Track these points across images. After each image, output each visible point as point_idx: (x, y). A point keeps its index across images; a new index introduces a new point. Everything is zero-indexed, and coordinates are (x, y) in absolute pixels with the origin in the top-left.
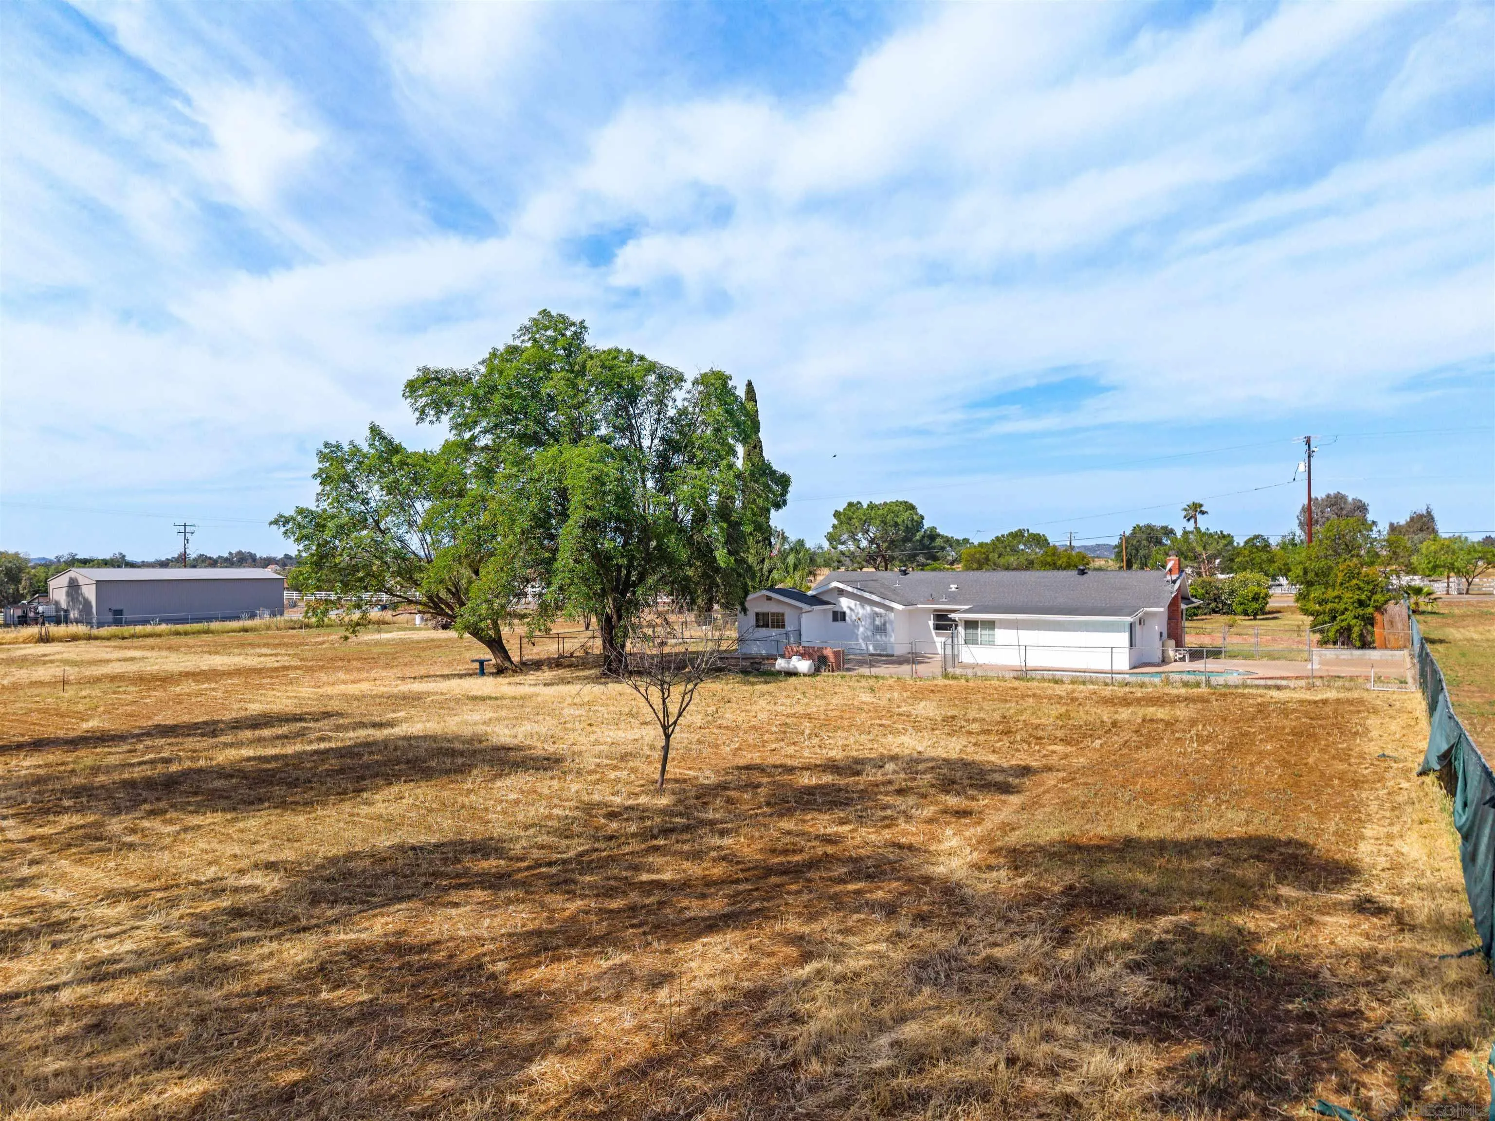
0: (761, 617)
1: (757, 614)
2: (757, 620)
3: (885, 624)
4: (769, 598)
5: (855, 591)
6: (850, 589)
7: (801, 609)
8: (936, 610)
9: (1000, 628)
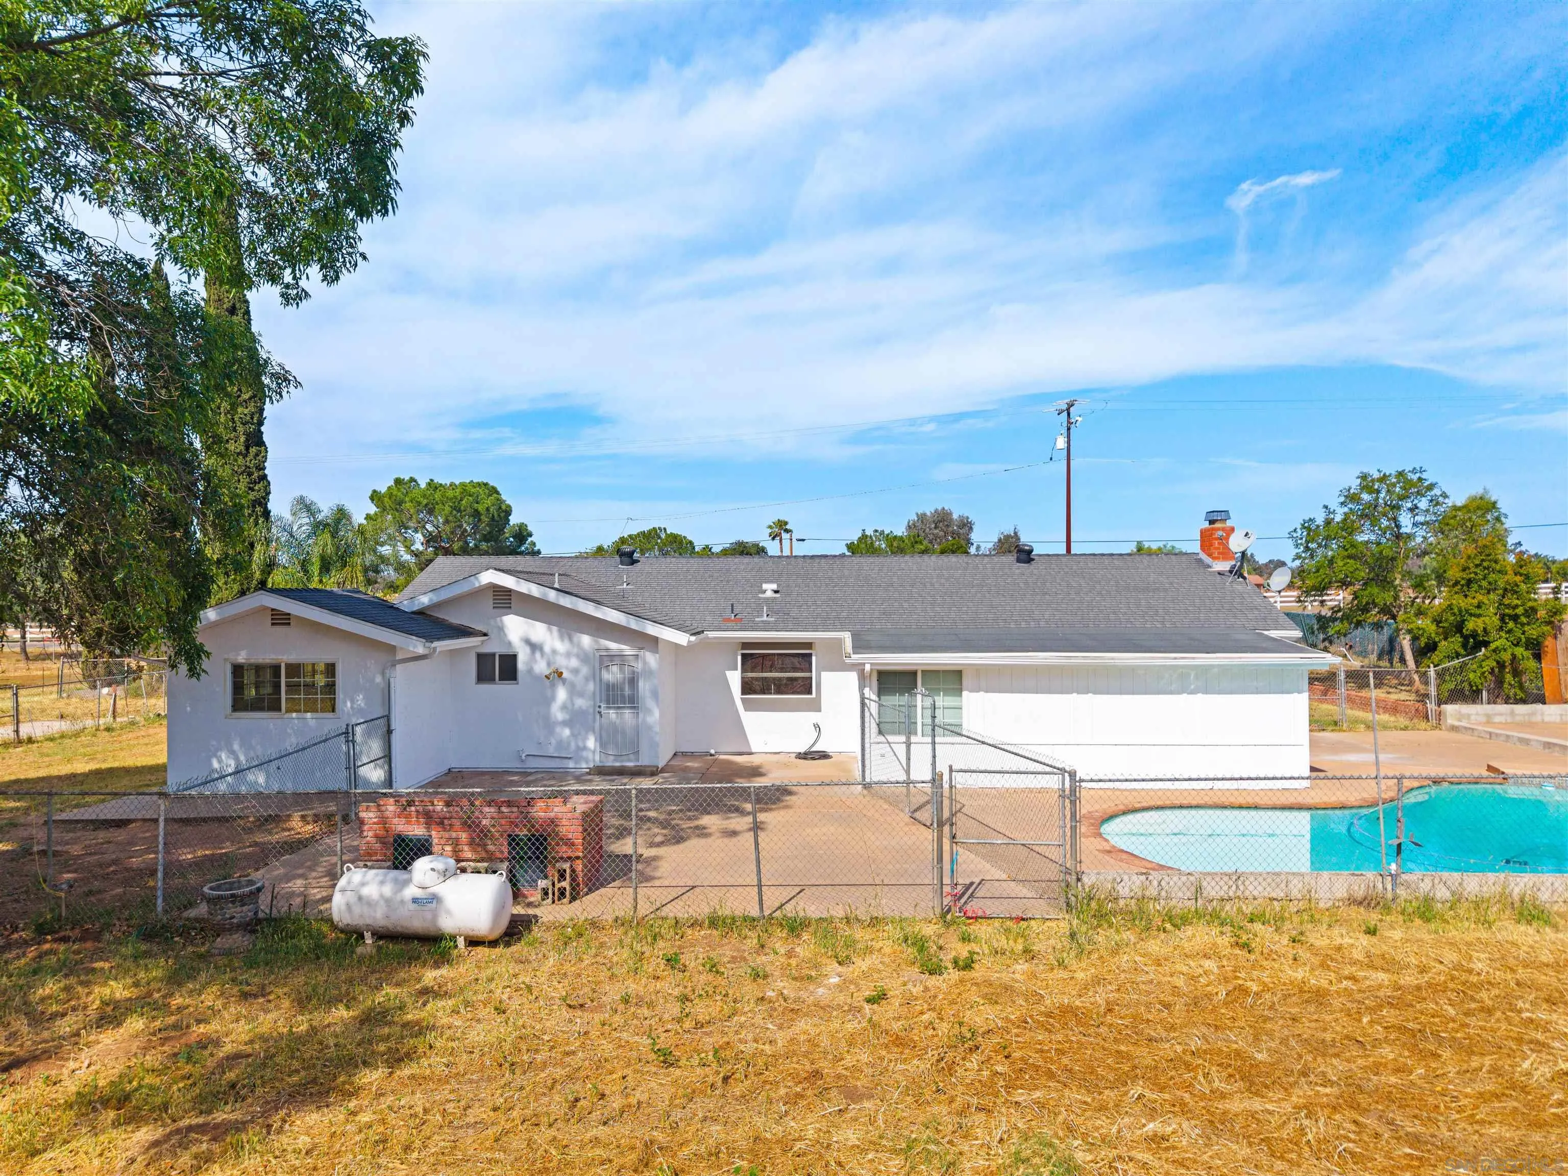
0: (249, 678)
1: (238, 670)
2: (238, 688)
3: (633, 681)
4: (281, 619)
5: (552, 595)
6: (534, 590)
7: (392, 649)
8: (745, 645)
9: (971, 691)
